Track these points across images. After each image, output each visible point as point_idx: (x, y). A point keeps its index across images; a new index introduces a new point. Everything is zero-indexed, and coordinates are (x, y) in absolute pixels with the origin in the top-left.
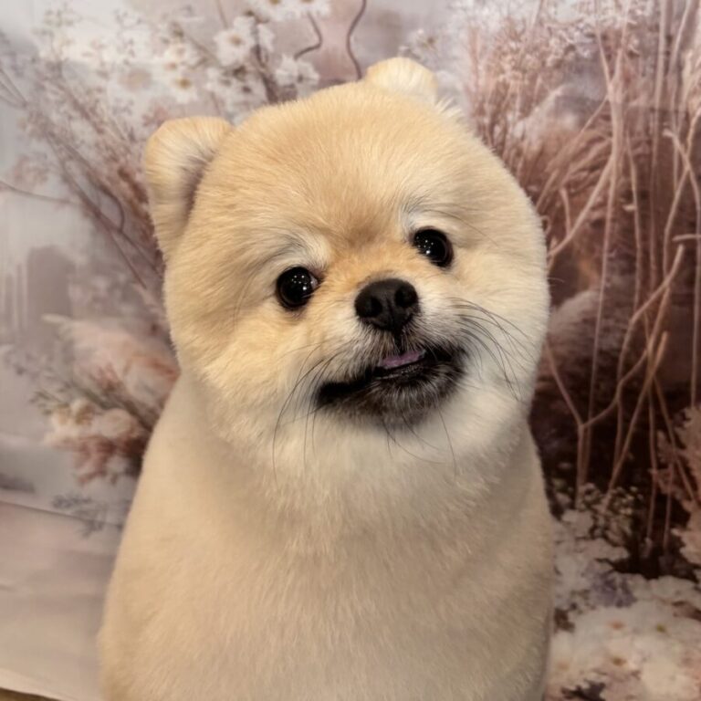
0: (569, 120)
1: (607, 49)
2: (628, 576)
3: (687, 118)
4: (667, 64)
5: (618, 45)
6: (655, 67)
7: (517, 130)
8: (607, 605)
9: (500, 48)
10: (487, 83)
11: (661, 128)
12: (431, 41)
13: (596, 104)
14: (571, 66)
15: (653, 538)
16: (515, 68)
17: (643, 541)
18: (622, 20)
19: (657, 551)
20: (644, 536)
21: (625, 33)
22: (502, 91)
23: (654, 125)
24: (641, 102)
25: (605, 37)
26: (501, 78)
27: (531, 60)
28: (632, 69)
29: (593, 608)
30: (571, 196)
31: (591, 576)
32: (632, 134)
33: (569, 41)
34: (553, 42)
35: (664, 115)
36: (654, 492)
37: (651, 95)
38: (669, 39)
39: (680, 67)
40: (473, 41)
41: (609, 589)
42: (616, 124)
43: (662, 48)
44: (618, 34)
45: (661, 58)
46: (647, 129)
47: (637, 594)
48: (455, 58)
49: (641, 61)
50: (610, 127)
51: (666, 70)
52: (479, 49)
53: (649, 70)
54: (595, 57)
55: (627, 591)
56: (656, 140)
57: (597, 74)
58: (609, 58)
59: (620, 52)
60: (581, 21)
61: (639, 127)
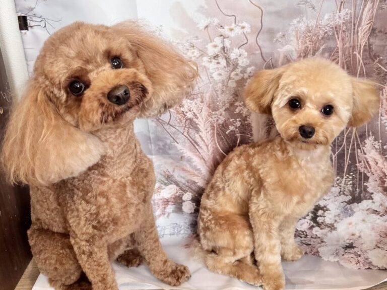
1: (337, 31)
2: (352, 205)
3: (360, 47)
4: (354, 32)
5: (340, 29)
6: (351, 34)
8: (346, 217)
9: (305, 35)
10: (302, 47)
11: (353, 51)
12: (284, 36)
13: (334, 48)
14: (327, 38)
15: (359, 189)
16: (310, 41)
17: (356, 191)
18: (341, 22)
19: (360, 193)
20: (356, 188)
21: (342, 25)
22: (307, 49)
23: (351, 51)
24: (347, 45)
25: (336, 28)
26: (306, 45)
27: (315, 38)
28: (344, 36)
29: (342, 220)
31: (340, 208)
32: (345, 55)
33: (326, 31)
35: (354, 47)
36: (358, 172)
37: (350, 42)
38: (354, 25)
39: (358, 32)
40: (297, 34)
41: (346, 212)
42: (340, 53)
43: (352, 28)
44: (340, 26)
45: (352, 30)
46: (349, 53)
47: (355, 210)
48: (292, 40)
49: (347, 33)
50: (338, 55)
51: (354, 34)
52: (299, 37)
53: (349, 35)
54: (334, 34)
55: (352, 210)
56: (351, 56)
57: (334, 39)
58: (337, 34)
59: (340, 31)
60: (329, 24)
61: (347, 53)
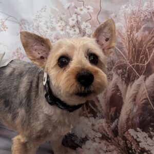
0: (147, 33)
7: (136, 35)
9: (131, 17)
12: (116, 16)
16: (134, 21)
26: (131, 24)
30: (149, 50)
33: (146, 15)
34: (142, 15)
48: (121, 20)
52: (126, 17)
